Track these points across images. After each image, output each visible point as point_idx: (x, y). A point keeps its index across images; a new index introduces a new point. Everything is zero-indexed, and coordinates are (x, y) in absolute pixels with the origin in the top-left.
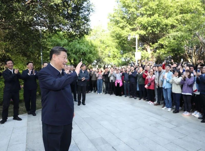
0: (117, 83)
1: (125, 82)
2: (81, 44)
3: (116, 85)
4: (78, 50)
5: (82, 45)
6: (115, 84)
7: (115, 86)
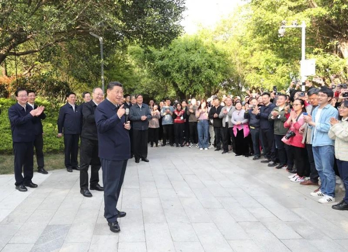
0: (237, 129)
1: (253, 128)
2: (192, 51)
3: (235, 133)
4: (185, 65)
5: (193, 53)
6: (233, 131)
7: (234, 135)
